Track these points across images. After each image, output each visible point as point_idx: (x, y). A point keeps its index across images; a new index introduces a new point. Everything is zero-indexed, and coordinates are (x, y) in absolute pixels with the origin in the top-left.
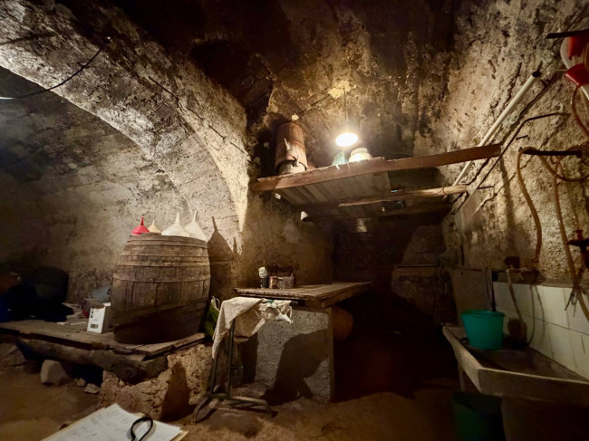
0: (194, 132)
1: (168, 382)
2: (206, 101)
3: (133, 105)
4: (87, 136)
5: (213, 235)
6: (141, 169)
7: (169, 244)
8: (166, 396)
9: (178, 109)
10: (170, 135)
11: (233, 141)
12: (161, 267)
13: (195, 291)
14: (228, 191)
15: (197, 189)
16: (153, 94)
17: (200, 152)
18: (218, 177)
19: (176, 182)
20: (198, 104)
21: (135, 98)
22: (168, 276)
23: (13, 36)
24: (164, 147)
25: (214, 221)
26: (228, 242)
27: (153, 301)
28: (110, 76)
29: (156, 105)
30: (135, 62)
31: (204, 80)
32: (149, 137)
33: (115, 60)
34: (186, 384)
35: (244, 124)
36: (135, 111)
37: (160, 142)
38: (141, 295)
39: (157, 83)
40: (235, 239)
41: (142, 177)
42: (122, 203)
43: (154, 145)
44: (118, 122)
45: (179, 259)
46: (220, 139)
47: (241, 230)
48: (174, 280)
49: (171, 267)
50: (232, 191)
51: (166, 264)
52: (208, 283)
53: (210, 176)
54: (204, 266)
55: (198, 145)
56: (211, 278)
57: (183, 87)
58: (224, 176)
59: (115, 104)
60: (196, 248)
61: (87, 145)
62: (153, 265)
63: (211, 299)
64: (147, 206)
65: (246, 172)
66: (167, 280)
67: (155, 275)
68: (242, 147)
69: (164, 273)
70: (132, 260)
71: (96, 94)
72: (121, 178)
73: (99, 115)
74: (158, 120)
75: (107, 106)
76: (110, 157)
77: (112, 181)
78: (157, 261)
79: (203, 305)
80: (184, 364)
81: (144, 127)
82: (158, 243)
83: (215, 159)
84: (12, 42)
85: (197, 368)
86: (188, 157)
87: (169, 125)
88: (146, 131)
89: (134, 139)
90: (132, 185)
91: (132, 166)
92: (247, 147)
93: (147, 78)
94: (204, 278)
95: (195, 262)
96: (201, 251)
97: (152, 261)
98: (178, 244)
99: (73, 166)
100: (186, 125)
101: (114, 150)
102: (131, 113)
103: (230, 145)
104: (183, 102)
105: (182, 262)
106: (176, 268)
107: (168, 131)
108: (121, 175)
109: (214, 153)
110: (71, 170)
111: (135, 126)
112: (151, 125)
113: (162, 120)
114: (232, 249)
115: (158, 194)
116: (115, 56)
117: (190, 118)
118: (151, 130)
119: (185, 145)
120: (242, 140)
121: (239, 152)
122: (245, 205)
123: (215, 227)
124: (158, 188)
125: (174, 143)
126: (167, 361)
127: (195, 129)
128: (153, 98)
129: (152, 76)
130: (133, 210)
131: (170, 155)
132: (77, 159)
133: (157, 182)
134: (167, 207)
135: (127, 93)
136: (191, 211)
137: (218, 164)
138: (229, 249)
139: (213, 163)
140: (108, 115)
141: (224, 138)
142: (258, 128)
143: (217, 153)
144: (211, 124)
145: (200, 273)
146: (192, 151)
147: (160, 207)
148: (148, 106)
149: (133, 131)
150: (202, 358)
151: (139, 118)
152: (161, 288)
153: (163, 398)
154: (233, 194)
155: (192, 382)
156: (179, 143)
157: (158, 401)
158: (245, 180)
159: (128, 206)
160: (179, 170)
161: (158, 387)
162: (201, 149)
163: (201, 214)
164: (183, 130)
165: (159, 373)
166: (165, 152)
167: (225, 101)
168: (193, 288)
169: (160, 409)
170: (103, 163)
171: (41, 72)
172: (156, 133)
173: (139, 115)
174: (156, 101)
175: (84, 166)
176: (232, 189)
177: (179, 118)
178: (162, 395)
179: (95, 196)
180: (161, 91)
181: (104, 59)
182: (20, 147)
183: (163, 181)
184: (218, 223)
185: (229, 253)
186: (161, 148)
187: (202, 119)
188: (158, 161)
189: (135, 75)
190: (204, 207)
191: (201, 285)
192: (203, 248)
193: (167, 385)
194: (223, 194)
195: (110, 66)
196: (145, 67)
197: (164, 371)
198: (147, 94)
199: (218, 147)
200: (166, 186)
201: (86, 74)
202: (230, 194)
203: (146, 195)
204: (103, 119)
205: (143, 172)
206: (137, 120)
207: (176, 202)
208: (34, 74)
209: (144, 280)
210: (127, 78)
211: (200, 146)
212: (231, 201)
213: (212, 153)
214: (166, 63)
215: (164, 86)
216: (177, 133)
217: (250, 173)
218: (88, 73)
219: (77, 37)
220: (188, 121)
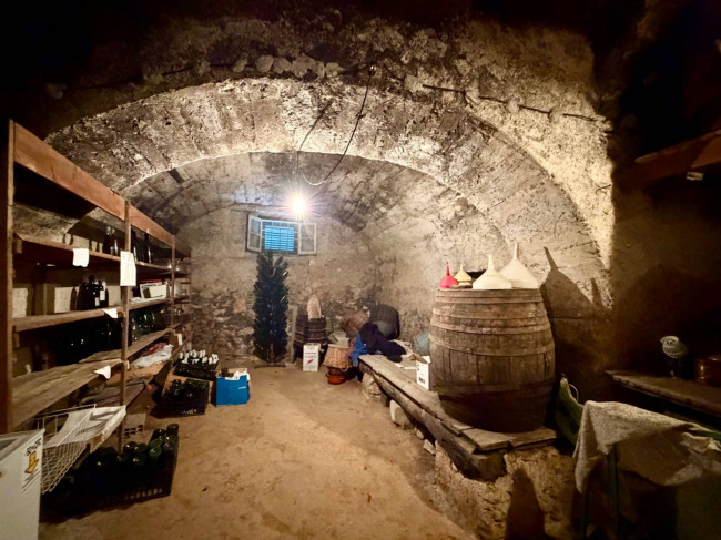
0: (496, 130)
1: (509, 493)
2: (509, 67)
3: (414, 132)
4: (387, 179)
5: (550, 275)
6: (439, 197)
7: (484, 301)
8: (510, 510)
9: (468, 107)
10: (463, 148)
11: (568, 110)
12: (477, 334)
13: (533, 371)
14: (570, 202)
15: (513, 211)
16: (432, 106)
17: (510, 156)
18: (547, 186)
19: (482, 207)
20: (496, 80)
21: (414, 122)
22: (489, 347)
23: (312, 123)
24: (458, 168)
25: (547, 253)
26: (580, 286)
27: (474, 378)
28: (385, 111)
29: (438, 119)
30: (405, 77)
31: (499, 34)
32: (439, 162)
33: (384, 90)
34: (536, 502)
35: (587, 66)
36: (417, 138)
37: (452, 164)
38: (459, 367)
39: (433, 88)
40: (593, 281)
41: (442, 205)
42: (428, 238)
43: (446, 169)
44: (405, 158)
45: (500, 323)
46: (541, 119)
47: (607, 267)
48: (499, 353)
49: (491, 334)
50: (577, 201)
51: (484, 330)
52: (551, 357)
53: (532, 187)
54: (542, 332)
55: (505, 146)
56: (556, 348)
57: (468, 69)
58: (558, 180)
59: (397, 141)
60: (524, 304)
61: (388, 187)
62: (469, 330)
63: (559, 378)
64: (452, 238)
65: (604, 156)
66: (488, 352)
67: (473, 345)
68: (588, 111)
69: (484, 342)
70: (444, 322)
71: (379, 138)
72: (422, 212)
73: (387, 159)
74: (444, 136)
75: (391, 146)
76: (408, 193)
77: (415, 216)
78: (472, 326)
79: (547, 390)
80: (529, 473)
81: (431, 152)
82: (470, 301)
83: (538, 157)
84: (313, 127)
85: (550, 483)
86: (492, 169)
87: (459, 137)
88: (433, 156)
89: (424, 170)
90: (434, 217)
91: (430, 195)
92: (600, 108)
93: (421, 89)
94: (544, 350)
95: (526, 326)
96: (533, 308)
97: (466, 325)
98: (496, 301)
99: (383, 210)
100: (483, 125)
101: (411, 184)
102: (415, 142)
103: (563, 120)
104: (473, 94)
105: (505, 327)
106: (497, 336)
107: (459, 146)
108: (421, 208)
109: (534, 149)
110: (383, 214)
111: (422, 155)
112: (437, 147)
113: (449, 133)
114: (590, 298)
115: (462, 221)
116: (382, 86)
117: (487, 112)
118: (439, 152)
119: (485, 154)
120: (588, 98)
121: (583, 123)
122: (611, 219)
123: (552, 263)
124: (462, 214)
125: (469, 158)
126: (504, 462)
127: (497, 124)
128: (432, 111)
129: (426, 82)
130: (440, 245)
131: (467, 175)
132: (385, 203)
133: (458, 208)
134: (475, 236)
135: (405, 120)
136: (508, 241)
137: (545, 164)
138: (583, 298)
139: (535, 165)
140: (394, 156)
141: (549, 113)
142: (625, 56)
143: (539, 146)
144: (522, 102)
145: (537, 343)
146: (497, 159)
147: (467, 237)
148: (429, 124)
149: (421, 163)
150: (557, 471)
151: (423, 143)
152: (482, 362)
153: (505, 511)
154: (582, 206)
155: (545, 502)
156: (476, 155)
157: (499, 515)
158: (602, 172)
159: (434, 240)
160: (482, 190)
161: (497, 496)
162: (510, 151)
163: (524, 245)
164: (479, 135)
165: (496, 477)
166: (460, 173)
167: (543, 45)
168: (527, 365)
169: (503, 524)
170: (404, 200)
171: (337, 142)
172: (445, 154)
173: (422, 140)
174: (437, 114)
175: (391, 207)
176: (578, 197)
177: (470, 120)
178: (505, 508)
179: (404, 234)
180: (441, 95)
181: (373, 97)
182: (349, 205)
183: (465, 204)
184: (556, 256)
185: (584, 304)
186: (455, 170)
187: (506, 102)
188: (455, 187)
189: (407, 94)
190: (529, 235)
191: (541, 362)
192: (536, 303)
193: (508, 497)
194: (559, 210)
195: (382, 101)
196: (416, 76)
197: (502, 476)
198: (425, 109)
199: (539, 136)
200: (470, 211)
201: (366, 122)
202: (575, 207)
203: (450, 225)
204: (391, 161)
205: (442, 200)
206: (423, 147)
207: (485, 229)
208: (334, 147)
209: (460, 349)
210: (400, 103)
211: (509, 147)
212: (577, 219)
213: (530, 150)
214: (440, 49)
215: (444, 86)
216: (471, 142)
217: (612, 154)
218: (366, 121)
219: (348, 89)
220: (484, 117)
